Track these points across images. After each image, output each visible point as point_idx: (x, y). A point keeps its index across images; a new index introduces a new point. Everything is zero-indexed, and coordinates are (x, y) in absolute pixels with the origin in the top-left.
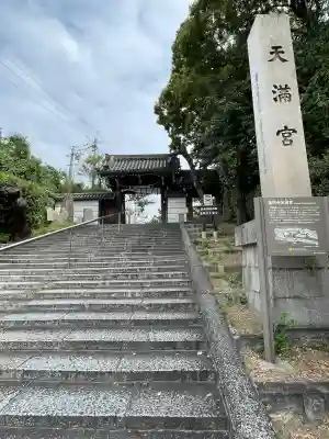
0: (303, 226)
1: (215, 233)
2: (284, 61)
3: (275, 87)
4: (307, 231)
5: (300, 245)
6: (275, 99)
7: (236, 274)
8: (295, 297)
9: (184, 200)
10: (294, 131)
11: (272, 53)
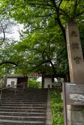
0: (80, 94)
2: (76, 36)
3: (73, 44)
4: (81, 96)
5: (79, 101)
6: (73, 48)
9: (51, 79)
10: (80, 59)
11: (72, 34)
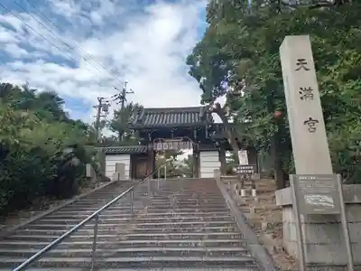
1: (254, 191)
2: (307, 70)
3: (301, 89)
4: (326, 198)
6: (302, 98)
7: (277, 229)
8: (322, 244)
9: (217, 154)
10: (317, 121)
11: (298, 64)
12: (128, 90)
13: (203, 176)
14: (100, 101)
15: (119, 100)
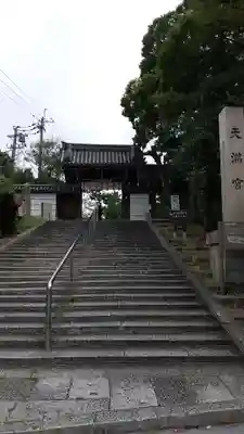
1: (184, 234)
2: (239, 137)
3: (233, 154)
9: (147, 196)
11: (232, 132)
12: (47, 118)
13: (132, 218)
14: (16, 130)
15: (37, 130)
